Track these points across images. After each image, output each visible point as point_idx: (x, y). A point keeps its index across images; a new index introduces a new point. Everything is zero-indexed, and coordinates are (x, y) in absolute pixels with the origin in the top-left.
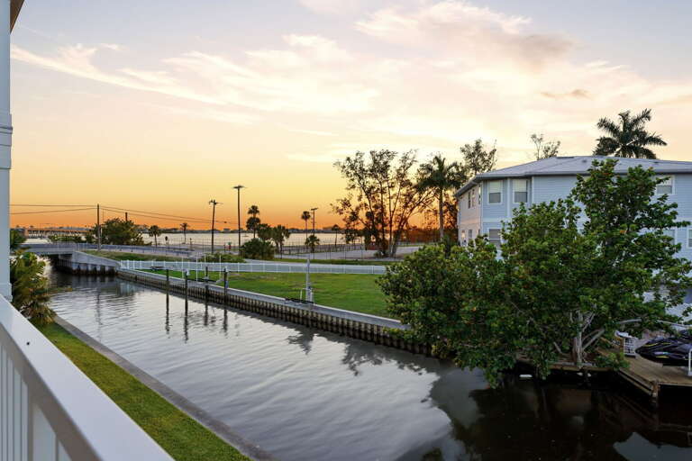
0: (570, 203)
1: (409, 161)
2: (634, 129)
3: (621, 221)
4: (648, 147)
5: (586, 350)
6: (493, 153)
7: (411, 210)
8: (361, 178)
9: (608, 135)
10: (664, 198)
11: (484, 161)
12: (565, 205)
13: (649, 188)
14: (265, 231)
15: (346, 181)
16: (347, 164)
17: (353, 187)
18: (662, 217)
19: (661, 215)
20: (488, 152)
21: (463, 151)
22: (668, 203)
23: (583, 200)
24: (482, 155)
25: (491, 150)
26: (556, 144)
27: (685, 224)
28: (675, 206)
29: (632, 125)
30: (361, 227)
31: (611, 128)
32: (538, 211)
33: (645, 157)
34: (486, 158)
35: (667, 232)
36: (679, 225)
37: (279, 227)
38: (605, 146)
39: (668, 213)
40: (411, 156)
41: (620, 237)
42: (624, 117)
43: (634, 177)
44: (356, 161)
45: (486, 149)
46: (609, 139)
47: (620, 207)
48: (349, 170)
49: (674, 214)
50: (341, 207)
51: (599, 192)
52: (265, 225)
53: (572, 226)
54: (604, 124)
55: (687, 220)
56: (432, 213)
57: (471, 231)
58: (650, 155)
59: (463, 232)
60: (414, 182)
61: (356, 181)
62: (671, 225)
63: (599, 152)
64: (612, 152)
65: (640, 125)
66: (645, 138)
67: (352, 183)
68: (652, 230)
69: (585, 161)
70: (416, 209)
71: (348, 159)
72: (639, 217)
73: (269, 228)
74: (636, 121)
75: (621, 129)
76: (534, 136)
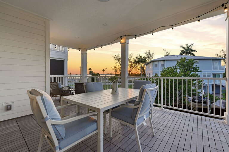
0: (176, 67)
1: (131, 56)
2: (189, 48)
3: (187, 71)
4: (193, 52)
5: (180, 100)
6: (153, 54)
7: (132, 69)
8: (119, 61)
9: (183, 49)
10: (196, 66)
11: (151, 56)
12: (175, 67)
13: (193, 63)
14: (94, 74)
15: (115, 61)
16: (115, 57)
17: (117, 63)
18: (196, 70)
19: (196, 69)
20: (152, 54)
21: (145, 53)
22: (197, 67)
23: (179, 66)
24: (150, 54)
25: (152, 53)
26: (169, 52)
27: (201, 71)
28: (199, 67)
29: (189, 47)
30: (119, 73)
31: (184, 48)
32: (169, 69)
33: (192, 55)
34: (151, 55)
35: (197, 73)
36: (200, 71)
37: (97, 73)
38: (182, 52)
39: (197, 69)
40: (132, 55)
41: (187, 74)
42: (187, 45)
43: (190, 61)
44: (118, 56)
45: (151, 53)
46: (183, 51)
47: (187, 68)
48: (116, 58)
49: (199, 69)
50: (114, 68)
51: (182, 64)
52: (94, 73)
53: (176, 72)
54: (182, 47)
55: (201, 70)
56: (137, 69)
57: (149, 74)
58: (193, 55)
59: (147, 74)
60: (133, 61)
61: (118, 61)
62: (198, 71)
63: (181, 54)
64: (184, 54)
65: (191, 47)
66: (192, 50)
67: (117, 62)
68: (194, 73)
69: (178, 57)
70: (133, 68)
71: (116, 56)
72: (191, 70)
73: (95, 74)
74: (190, 46)
75: (186, 48)
76: (164, 50)
